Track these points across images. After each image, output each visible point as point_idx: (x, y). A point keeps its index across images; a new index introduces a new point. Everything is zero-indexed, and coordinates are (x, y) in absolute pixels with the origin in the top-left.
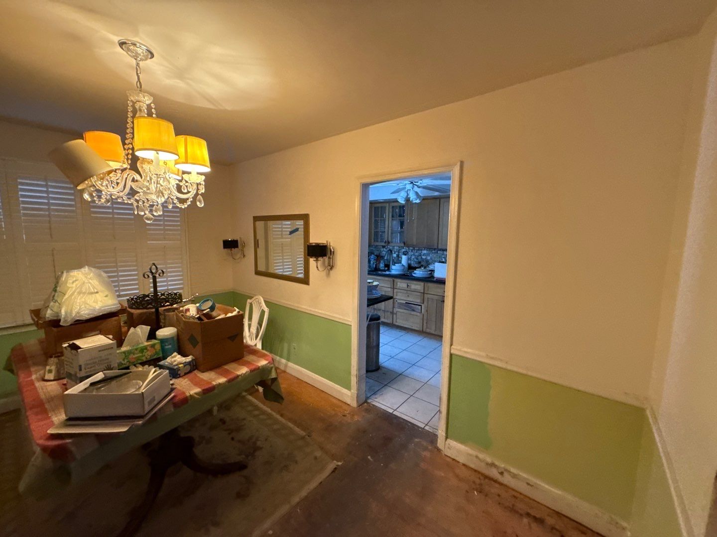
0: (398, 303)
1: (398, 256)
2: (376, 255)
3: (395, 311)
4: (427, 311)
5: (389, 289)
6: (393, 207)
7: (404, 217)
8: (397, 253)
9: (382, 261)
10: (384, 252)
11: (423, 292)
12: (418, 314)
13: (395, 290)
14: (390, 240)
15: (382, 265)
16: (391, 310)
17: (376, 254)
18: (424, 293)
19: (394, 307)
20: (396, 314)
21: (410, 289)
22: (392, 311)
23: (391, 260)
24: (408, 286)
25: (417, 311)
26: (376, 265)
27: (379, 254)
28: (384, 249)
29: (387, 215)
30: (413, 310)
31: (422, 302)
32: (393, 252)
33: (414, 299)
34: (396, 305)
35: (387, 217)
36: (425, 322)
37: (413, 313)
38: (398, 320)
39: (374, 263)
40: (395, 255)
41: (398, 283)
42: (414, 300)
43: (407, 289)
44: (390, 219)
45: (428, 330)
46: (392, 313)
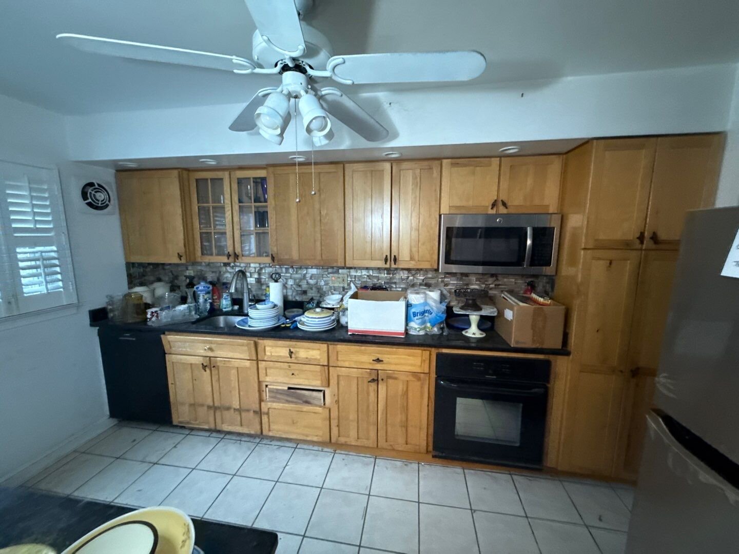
0: (271, 391)
1: (259, 281)
2: (211, 283)
3: (264, 408)
4: (337, 402)
5: (247, 363)
6: (240, 181)
7: (266, 201)
8: (256, 276)
9: (225, 295)
10: (228, 275)
11: (326, 363)
12: (319, 410)
13: (262, 365)
14: (238, 250)
15: (225, 303)
16: (256, 407)
17: (209, 279)
18: (328, 366)
19: (261, 400)
20: (268, 414)
21: (296, 358)
22: (258, 409)
23: (246, 291)
24: (291, 353)
25: (316, 402)
26: (211, 304)
27: (218, 279)
28: (228, 268)
29: (228, 197)
30: (307, 402)
31: (325, 383)
32: (248, 274)
33: (308, 379)
34: (266, 395)
35: (228, 201)
36: (334, 423)
37: (306, 408)
38: (272, 427)
39: (206, 300)
40: (251, 280)
41: (267, 349)
42: (306, 382)
43: (289, 360)
44: (236, 207)
45: (342, 440)
46: (259, 413)
